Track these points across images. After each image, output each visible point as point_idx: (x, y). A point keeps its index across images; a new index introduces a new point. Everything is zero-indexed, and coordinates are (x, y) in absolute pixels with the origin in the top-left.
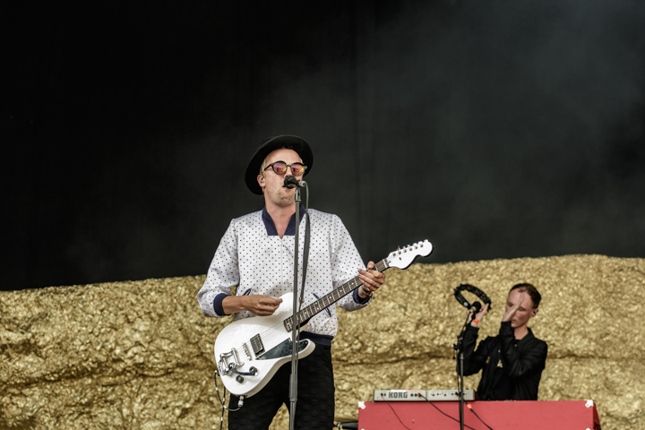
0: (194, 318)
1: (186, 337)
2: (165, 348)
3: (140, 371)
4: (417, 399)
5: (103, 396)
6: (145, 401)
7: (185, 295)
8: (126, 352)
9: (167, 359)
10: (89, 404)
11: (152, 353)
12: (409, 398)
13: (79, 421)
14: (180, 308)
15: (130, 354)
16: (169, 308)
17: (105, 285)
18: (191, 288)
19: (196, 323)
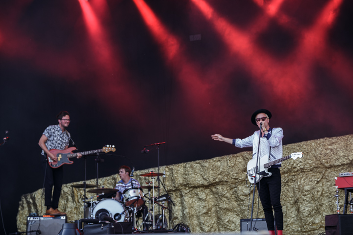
0: (318, 152)
1: (316, 158)
2: (310, 162)
3: (302, 170)
5: (291, 179)
6: (305, 179)
7: (315, 145)
8: (297, 165)
9: (311, 166)
10: (287, 182)
11: (306, 164)
12: (350, 175)
13: (285, 187)
14: (313, 150)
15: (299, 165)
16: (310, 150)
17: (289, 145)
18: (316, 143)
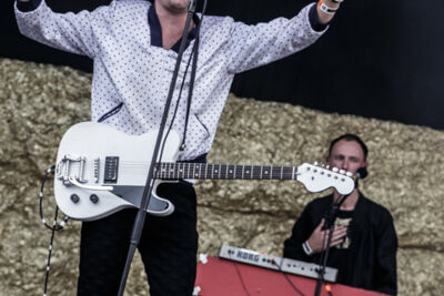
0: (27, 112)
1: (14, 131)
4: (269, 265)
7: (23, 82)
12: (260, 263)
14: (14, 96)
18: (31, 76)
19: (29, 118)
